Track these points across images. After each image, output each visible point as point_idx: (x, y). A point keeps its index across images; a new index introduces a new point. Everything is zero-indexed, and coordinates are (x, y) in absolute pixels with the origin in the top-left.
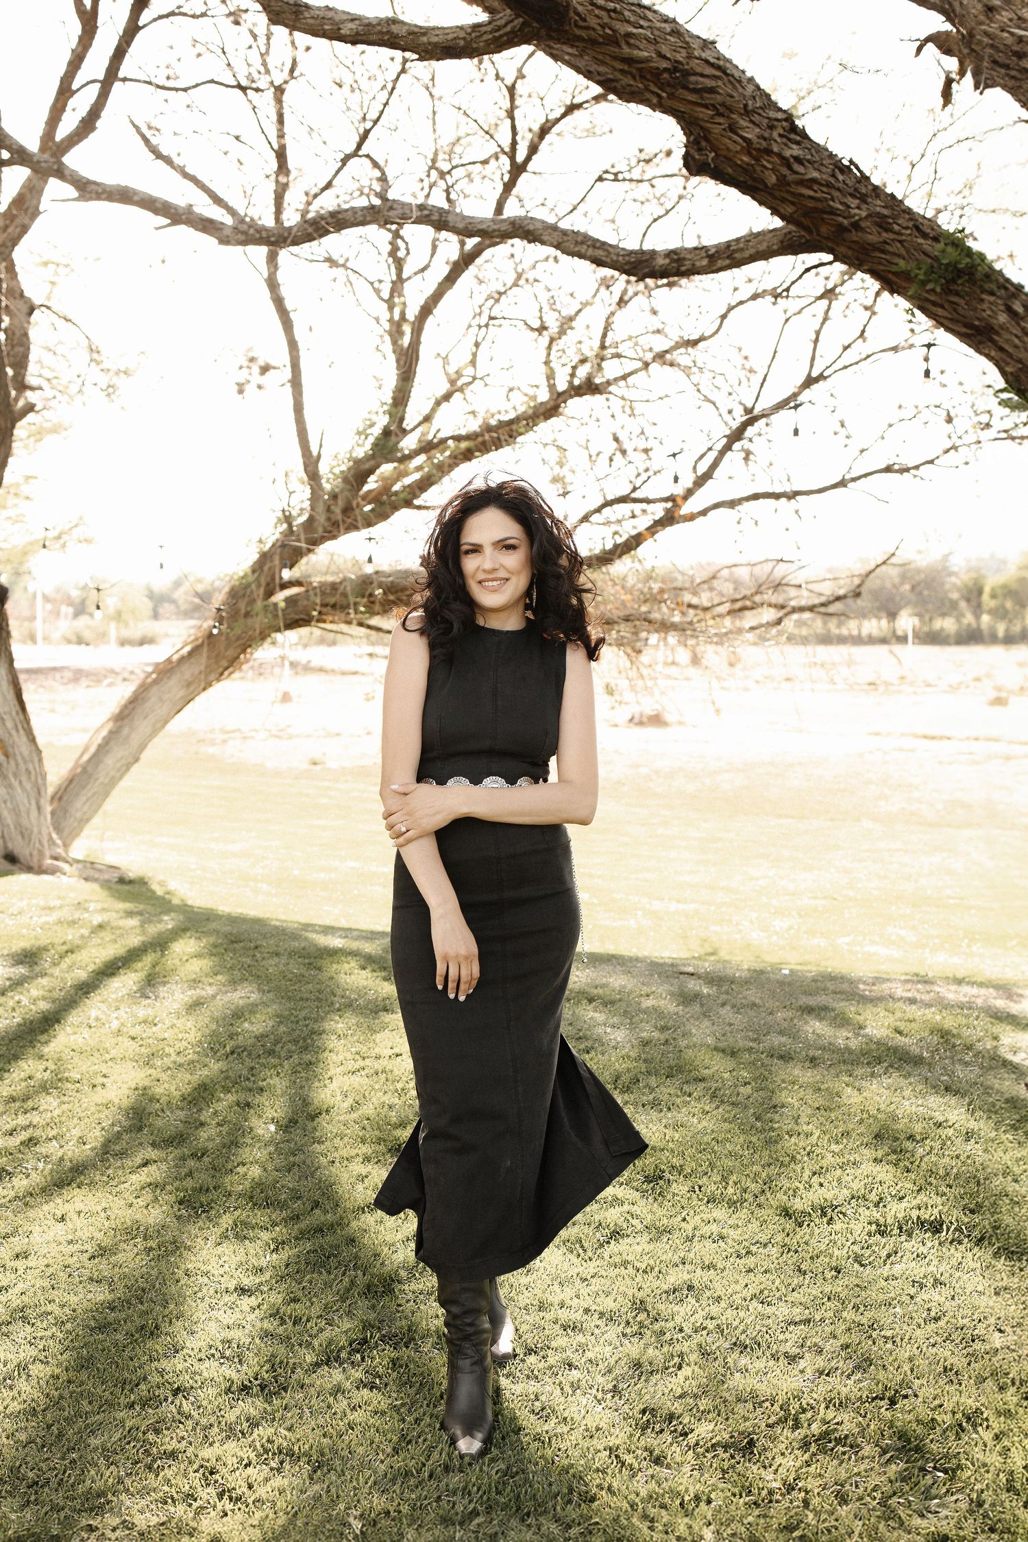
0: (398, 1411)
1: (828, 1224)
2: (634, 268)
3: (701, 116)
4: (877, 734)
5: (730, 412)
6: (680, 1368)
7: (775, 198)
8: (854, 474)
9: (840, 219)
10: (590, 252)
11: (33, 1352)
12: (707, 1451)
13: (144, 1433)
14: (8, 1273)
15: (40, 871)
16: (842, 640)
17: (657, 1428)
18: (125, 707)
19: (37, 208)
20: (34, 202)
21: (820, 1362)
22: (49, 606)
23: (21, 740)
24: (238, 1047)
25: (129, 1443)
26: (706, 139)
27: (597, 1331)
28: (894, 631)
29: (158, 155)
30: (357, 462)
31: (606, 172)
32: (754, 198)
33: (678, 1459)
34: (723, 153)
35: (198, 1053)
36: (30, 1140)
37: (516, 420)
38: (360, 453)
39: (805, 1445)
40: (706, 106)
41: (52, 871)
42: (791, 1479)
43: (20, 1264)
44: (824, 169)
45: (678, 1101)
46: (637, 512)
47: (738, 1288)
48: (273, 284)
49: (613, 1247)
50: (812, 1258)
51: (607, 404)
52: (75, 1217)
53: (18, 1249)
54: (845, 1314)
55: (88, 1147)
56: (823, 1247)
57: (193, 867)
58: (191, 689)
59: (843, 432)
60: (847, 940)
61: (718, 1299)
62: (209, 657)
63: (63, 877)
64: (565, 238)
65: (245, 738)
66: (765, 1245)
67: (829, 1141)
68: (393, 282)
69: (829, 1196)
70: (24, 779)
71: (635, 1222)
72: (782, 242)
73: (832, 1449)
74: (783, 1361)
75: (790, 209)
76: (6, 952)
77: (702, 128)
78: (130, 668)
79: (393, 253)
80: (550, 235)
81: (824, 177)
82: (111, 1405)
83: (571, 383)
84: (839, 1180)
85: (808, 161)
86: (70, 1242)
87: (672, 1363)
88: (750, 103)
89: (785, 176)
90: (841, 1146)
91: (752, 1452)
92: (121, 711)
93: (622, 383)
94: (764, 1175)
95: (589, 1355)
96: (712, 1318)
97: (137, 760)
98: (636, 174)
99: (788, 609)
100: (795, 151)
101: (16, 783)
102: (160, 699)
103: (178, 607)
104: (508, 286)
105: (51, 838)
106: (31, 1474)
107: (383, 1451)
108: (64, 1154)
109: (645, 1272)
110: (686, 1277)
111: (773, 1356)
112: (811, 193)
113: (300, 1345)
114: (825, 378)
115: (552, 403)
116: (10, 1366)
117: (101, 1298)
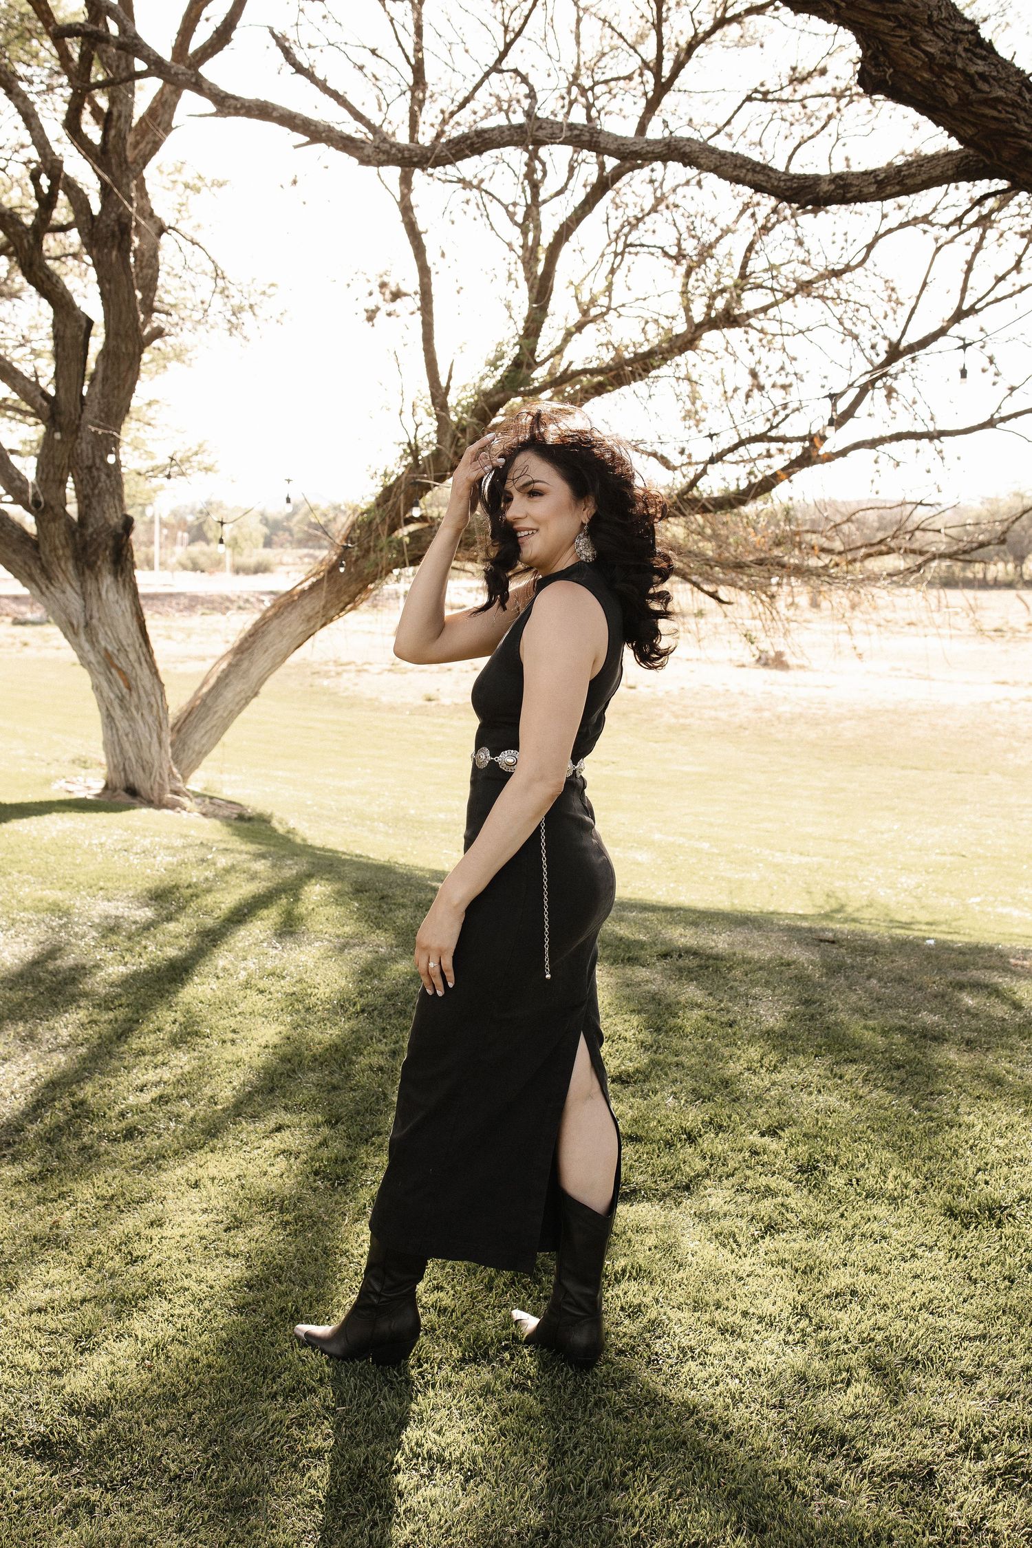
0: (552, 1418)
1: (998, 1227)
2: (796, 194)
3: (881, 28)
4: (1003, 683)
5: (873, 347)
6: (848, 1384)
7: (955, 119)
8: (1004, 413)
9: (1025, 142)
10: (750, 176)
11: (172, 1331)
12: (884, 1480)
13: (288, 1428)
14: (143, 1242)
15: (160, 805)
16: (969, 584)
17: (829, 1451)
18: (245, 640)
19: (169, 124)
20: (167, 117)
21: (1000, 1385)
22: (165, 531)
23: (144, 673)
24: (368, 1005)
25: (272, 1438)
26: (885, 53)
27: (756, 1337)
28: (1021, 575)
29: (299, 69)
30: (486, 395)
31: (756, 91)
32: (930, 118)
33: (853, 1487)
34: (903, 69)
35: (328, 1010)
36: (161, 1097)
37: (651, 353)
38: (489, 384)
39: (989, 1479)
40: (887, 17)
41: (172, 806)
42: (978, 1517)
43: (155, 1232)
44: (1010, 87)
45: (829, 1083)
46: (773, 451)
47: (906, 1295)
48: (406, 209)
49: (767, 1243)
50: (982, 1265)
51: (745, 336)
52: (209, 1183)
53: (153, 1216)
54: (1022, 1331)
55: (220, 1107)
56: (994, 1253)
57: (309, 803)
58: (312, 624)
59: (992, 369)
60: (978, 899)
61: (884, 1307)
62: (330, 592)
63: (183, 812)
64: (723, 161)
65: (359, 671)
66: (931, 1249)
67: (993, 1134)
68: (527, 205)
69: (997, 1195)
70: (146, 712)
71: (790, 1216)
72: (957, 167)
73: (1020, 1485)
74: (959, 1382)
75: (970, 131)
76: (131, 893)
77: (881, 42)
78: (245, 596)
79: (529, 175)
80: (707, 157)
81: (1010, 95)
82: (253, 1395)
83: (708, 314)
84: (1006, 1179)
85: (994, 78)
86: (205, 1211)
87: (839, 1378)
88: (935, 13)
89: (968, 95)
90: (1006, 1141)
91: (932, 1484)
92: (241, 644)
93: (761, 316)
94: (925, 1169)
95: (750, 1363)
96: (879, 1329)
97: (256, 694)
98: (785, 95)
99: (928, 556)
100: (981, 67)
101: (138, 717)
102: (281, 633)
103: (291, 535)
104: (646, 211)
105: (171, 772)
106: (172, 1467)
107: (538, 1462)
108: (197, 1114)
109: (804, 1272)
110: (849, 1281)
111: (947, 1374)
112: (995, 114)
113: (446, 1337)
114: (977, 311)
115: (690, 336)
116: (148, 1346)
117: (237, 1274)
